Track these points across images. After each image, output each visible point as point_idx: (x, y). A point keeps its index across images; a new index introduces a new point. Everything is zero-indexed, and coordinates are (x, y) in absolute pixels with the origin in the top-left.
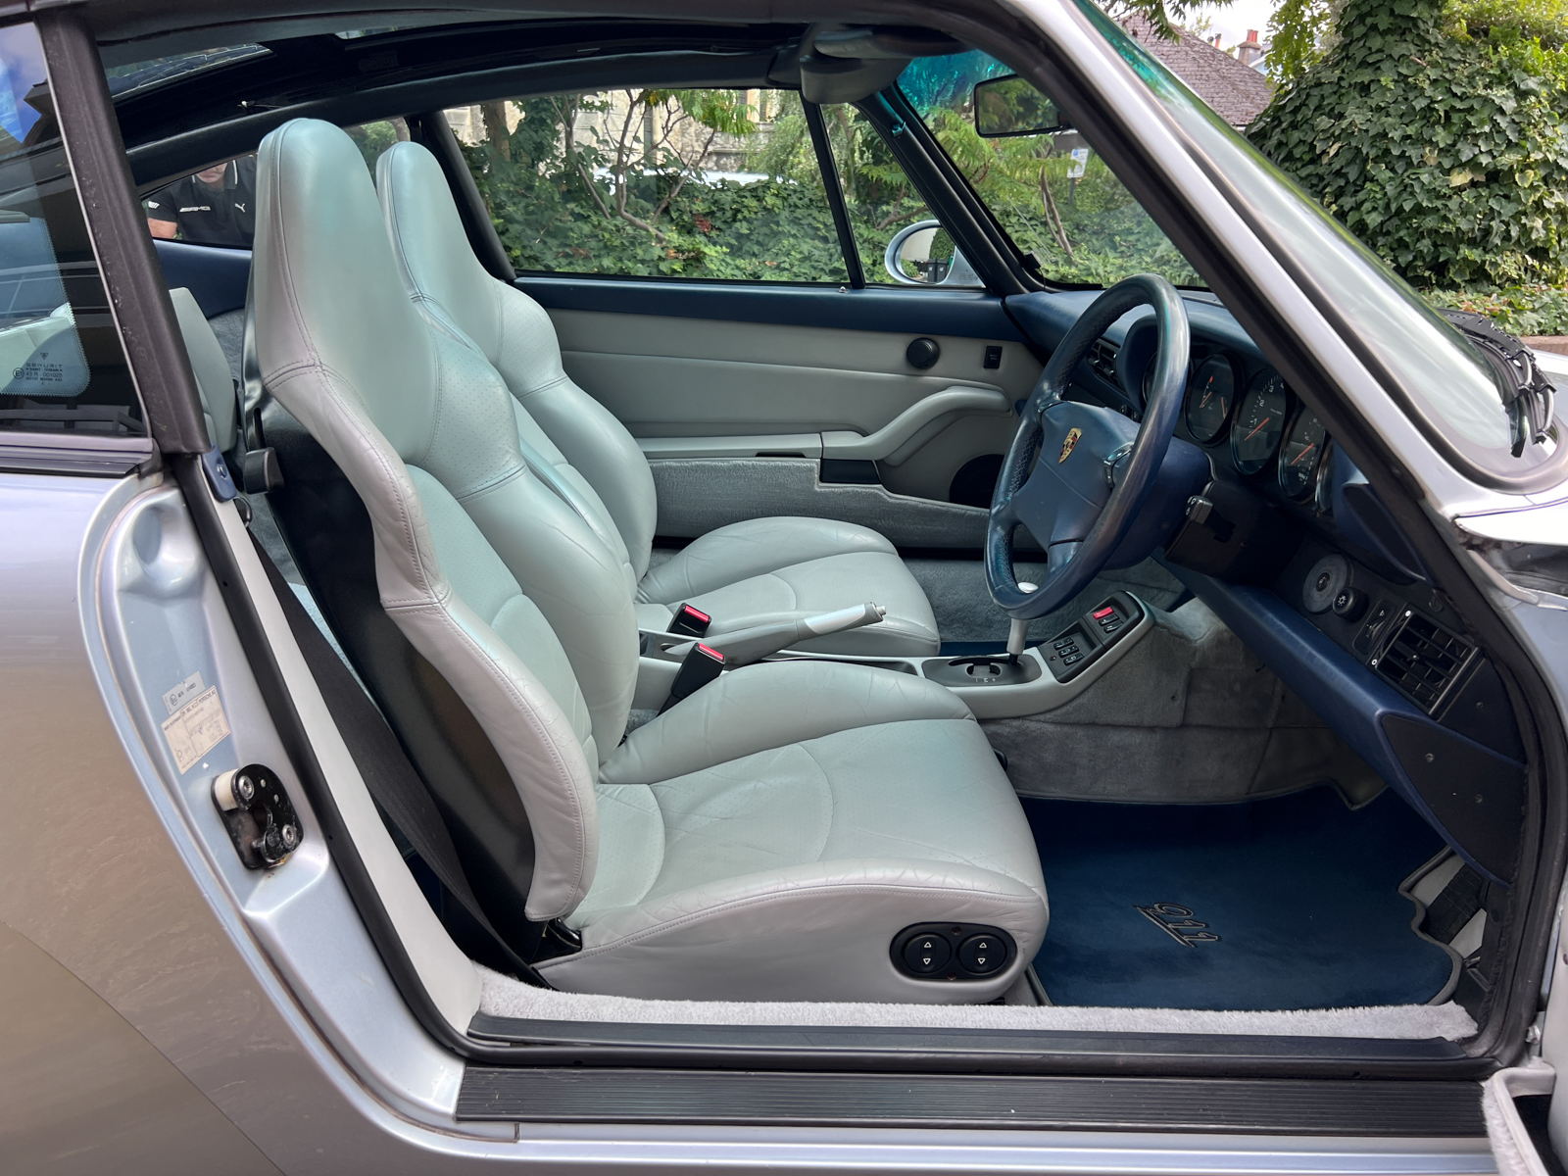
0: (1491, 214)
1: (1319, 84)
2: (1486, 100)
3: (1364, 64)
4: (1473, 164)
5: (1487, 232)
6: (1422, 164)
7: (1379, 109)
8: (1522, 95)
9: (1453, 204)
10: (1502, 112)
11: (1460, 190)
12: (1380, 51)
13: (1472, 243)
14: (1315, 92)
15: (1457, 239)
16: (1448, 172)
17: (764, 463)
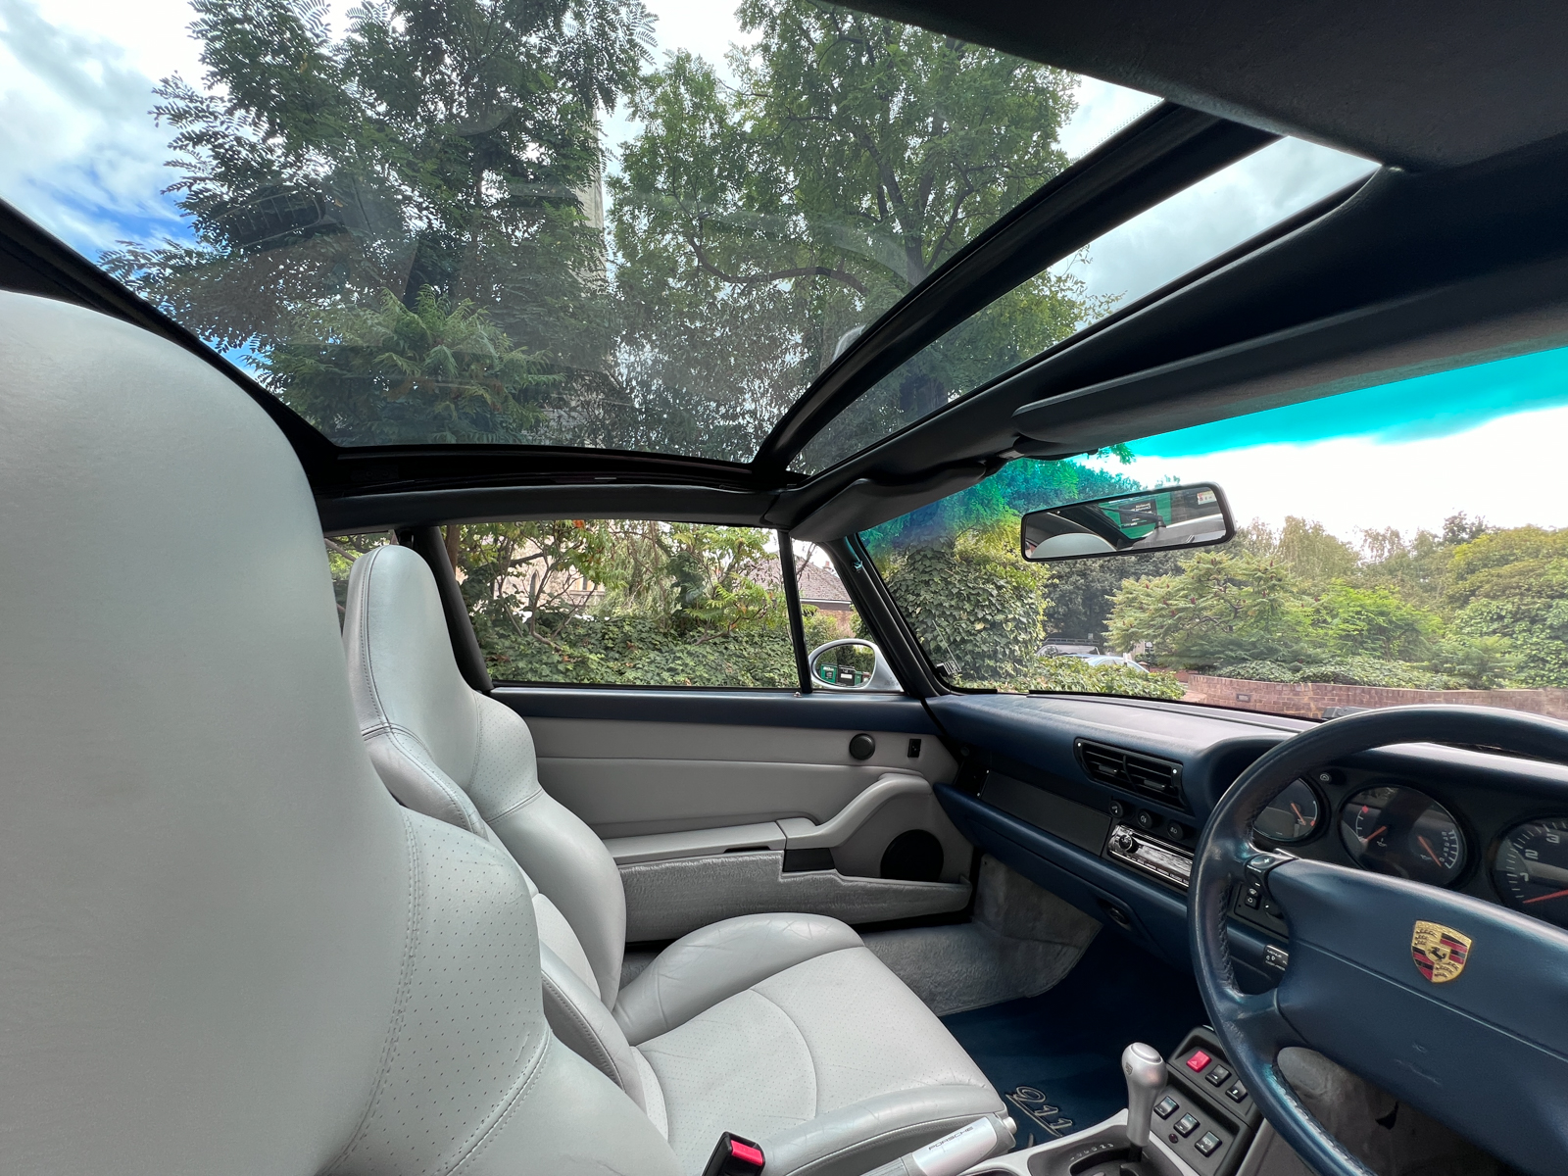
0: (997, 643)
1: (905, 580)
2: (984, 589)
3: (924, 572)
4: (984, 620)
5: (995, 652)
6: (961, 619)
7: (935, 593)
8: (999, 588)
9: (978, 638)
10: (992, 596)
11: (980, 631)
12: (930, 566)
13: (990, 658)
14: (903, 583)
15: (983, 655)
16: (973, 623)
17: (733, 860)
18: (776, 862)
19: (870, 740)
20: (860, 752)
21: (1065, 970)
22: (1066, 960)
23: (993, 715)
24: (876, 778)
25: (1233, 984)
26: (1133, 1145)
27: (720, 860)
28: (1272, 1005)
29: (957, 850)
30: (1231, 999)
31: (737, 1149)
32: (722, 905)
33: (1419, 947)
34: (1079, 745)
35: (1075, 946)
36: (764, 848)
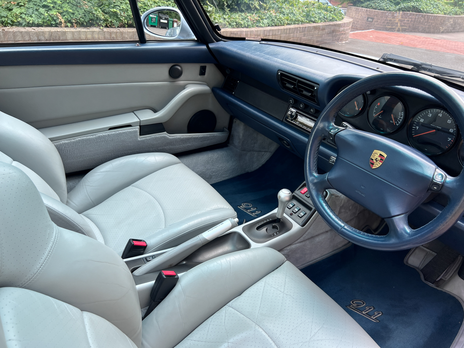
17: (113, 133)
18: (136, 132)
19: (179, 68)
20: (175, 74)
21: (265, 161)
22: (265, 157)
23: (242, 55)
24: (183, 88)
25: (316, 172)
26: (278, 218)
27: (107, 134)
28: (326, 178)
29: (223, 118)
30: (314, 176)
31: (136, 243)
32: (111, 153)
33: (373, 158)
34: (279, 74)
35: (270, 152)
36: (129, 126)
